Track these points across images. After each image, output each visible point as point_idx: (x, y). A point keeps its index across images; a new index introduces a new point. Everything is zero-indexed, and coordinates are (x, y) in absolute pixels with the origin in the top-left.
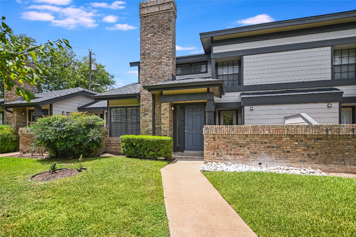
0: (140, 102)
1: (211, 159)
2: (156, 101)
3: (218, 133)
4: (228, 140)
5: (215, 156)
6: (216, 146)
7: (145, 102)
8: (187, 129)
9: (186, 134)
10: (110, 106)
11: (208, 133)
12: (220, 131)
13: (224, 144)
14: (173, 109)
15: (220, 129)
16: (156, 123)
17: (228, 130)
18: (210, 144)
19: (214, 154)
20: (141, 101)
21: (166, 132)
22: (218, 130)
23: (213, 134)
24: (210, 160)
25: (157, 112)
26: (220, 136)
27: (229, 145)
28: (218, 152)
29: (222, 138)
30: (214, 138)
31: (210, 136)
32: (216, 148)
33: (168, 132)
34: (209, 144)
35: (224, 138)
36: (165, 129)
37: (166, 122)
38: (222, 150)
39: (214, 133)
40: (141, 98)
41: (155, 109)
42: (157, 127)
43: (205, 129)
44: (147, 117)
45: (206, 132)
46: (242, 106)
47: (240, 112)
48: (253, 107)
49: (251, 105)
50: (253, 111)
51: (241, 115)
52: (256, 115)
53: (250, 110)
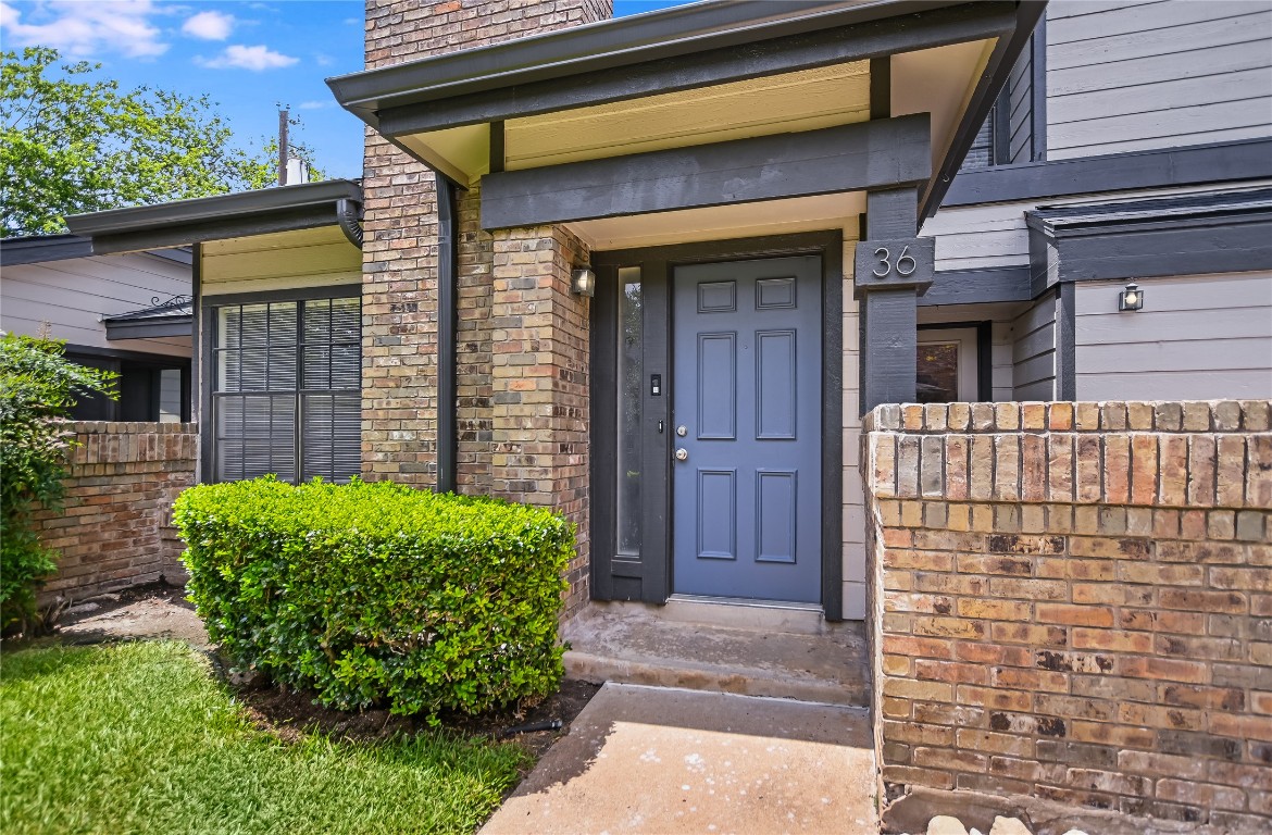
0: (359, 244)
1: (970, 781)
2: (470, 238)
3: (1056, 494)
4: (1183, 577)
5: (1014, 748)
6: (1025, 633)
7: (396, 244)
8: (692, 436)
9: (683, 478)
10: (206, 291)
11: (941, 482)
12: (1088, 466)
13: (1128, 624)
14: (584, 281)
15: (1084, 449)
16: (463, 392)
17: (1200, 455)
18: (959, 607)
19: (999, 723)
20: (368, 236)
21: (530, 460)
22: (1063, 452)
23: (993, 503)
24: (961, 792)
25: (470, 313)
26: (1088, 521)
27: (1203, 631)
28: (1054, 708)
29: (1112, 549)
30: (999, 543)
31: (958, 518)
32: (1030, 659)
33: (547, 461)
34: (942, 610)
35: (1136, 547)
36: (522, 436)
37: (530, 385)
38: (1105, 687)
39: (1007, 489)
40: (368, 216)
41: (463, 291)
42: (476, 422)
43: (899, 447)
44: (404, 351)
45: (909, 472)
46: (1057, 286)
47: (1005, 338)
48: (1138, 289)
49: (1124, 279)
50: (1135, 316)
51: (1015, 353)
52: (1162, 343)
53: (1120, 310)
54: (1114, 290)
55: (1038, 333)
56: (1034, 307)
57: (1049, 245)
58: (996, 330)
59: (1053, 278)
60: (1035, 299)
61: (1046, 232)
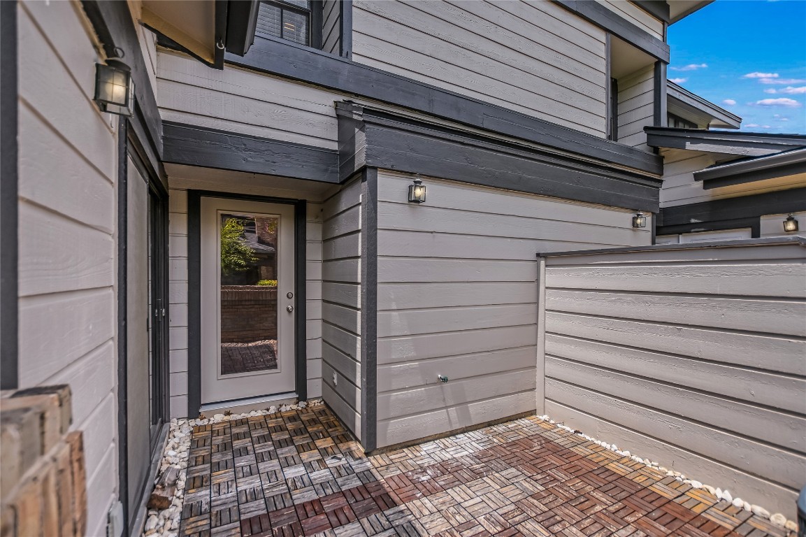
46: (363, 169)
47: (317, 217)
48: (422, 184)
49: (412, 174)
50: (419, 209)
51: (325, 232)
52: (434, 234)
53: (410, 201)
54: (405, 183)
55: (344, 215)
56: (341, 191)
57: (357, 130)
58: (311, 209)
59: (360, 161)
60: (342, 183)
61: (355, 117)
